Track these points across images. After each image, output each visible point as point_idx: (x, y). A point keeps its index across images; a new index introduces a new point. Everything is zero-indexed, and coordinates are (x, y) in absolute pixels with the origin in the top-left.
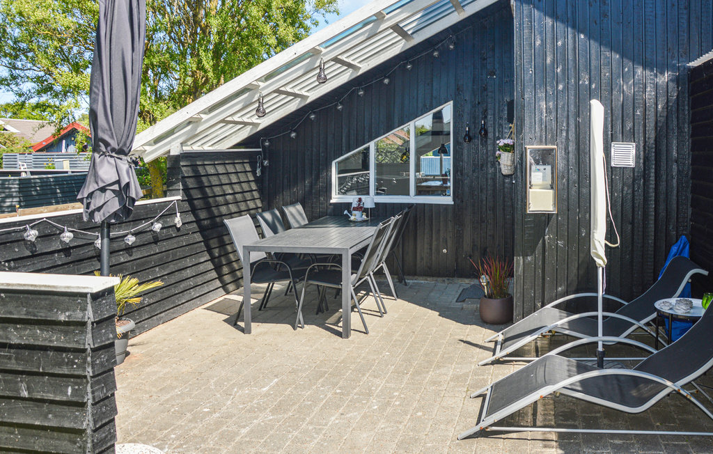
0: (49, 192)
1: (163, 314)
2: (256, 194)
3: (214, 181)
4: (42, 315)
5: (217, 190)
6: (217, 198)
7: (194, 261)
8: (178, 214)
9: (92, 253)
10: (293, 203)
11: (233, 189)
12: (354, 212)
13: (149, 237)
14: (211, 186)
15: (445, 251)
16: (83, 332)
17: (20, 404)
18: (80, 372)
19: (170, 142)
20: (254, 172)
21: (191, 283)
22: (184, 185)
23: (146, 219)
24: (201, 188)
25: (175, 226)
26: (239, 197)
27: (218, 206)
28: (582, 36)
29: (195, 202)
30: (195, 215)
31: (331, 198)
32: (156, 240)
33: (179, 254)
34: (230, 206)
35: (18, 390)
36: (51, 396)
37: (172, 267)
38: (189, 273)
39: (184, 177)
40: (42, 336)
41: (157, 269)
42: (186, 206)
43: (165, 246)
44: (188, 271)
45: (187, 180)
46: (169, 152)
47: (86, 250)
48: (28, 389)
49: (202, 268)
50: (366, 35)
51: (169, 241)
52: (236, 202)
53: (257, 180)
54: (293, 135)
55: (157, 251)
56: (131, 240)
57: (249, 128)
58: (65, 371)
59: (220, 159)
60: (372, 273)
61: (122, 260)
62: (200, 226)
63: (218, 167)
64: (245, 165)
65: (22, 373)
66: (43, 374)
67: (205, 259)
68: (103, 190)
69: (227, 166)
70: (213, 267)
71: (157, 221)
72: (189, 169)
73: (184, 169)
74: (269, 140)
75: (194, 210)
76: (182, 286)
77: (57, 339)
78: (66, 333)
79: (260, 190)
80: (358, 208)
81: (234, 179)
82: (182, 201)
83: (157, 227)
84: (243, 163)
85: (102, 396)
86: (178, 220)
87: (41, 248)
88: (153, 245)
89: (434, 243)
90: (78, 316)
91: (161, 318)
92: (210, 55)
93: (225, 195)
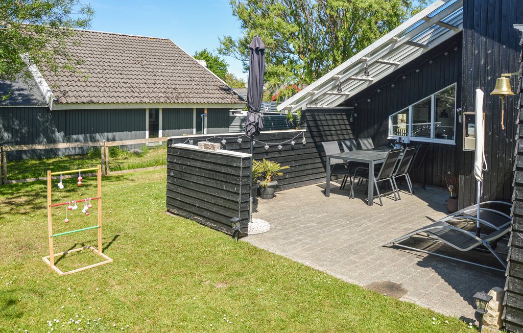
0: (268, 124)
1: (295, 184)
2: (350, 132)
3: (324, 123)
4: (230, 164)
5: (326, 128)
6: (326, 132)
7: (312, 161)
8: (304, 138)
9: (263, 151)
10: (366, 138)
11: (335, 128)
12: (396, 145)
13: (289, 147)
14: (323, 126)
15: (449, 172)
16: (240, 170)
17: (224, 192)
18: (238, 183)
19: (302, 104)
20: (348, 119)
21: (311, 172)
22: (308, 124)
23: (288, 139)
24: (317, 126)
25: (303, 143)
26: (339, 132)
27: (326, 136)
28: (504, 47)
29: (314, 133)
30: (313, 139)
31: (388, 136)
32: (293, 149)
33: (305, 157)
34: (334, 136)
35: (223, 187)
36: (231, 190)
37: (301, 163)
38: (309, 167)
39: (307, 121)
40: (230, 171)
41: (293, 162)
42: (309, 135)
43: (297, 152)
44: (309, 166)
45: (309, 122)
46: (301, 108)
47: (261, 149)
48: (226, 187)
49: (316, 165)
50: (388, 50)
51: (299, 150)
52: (337, 135)
53: (350, 124)
54: (369, 100)
55: (293, 154)
56: (280, 147)
57: (345, 97)
58: (234, 182)
59: (328, 112)
60: (393, 177)
61: (277, 156)
62: (315, 145)
63: (327, 116)
64: (343, 116)
65: (225, 182)
66: (229, 183)
67: (318, 161)
68: (250, 124)
69: (332, 116)
70: (323, 166)
71: (293, 140)
72: (310, 117)
73: (308, 117)
74: (358, 103)
75: (313, 137)
76: (306, 172)
77: (233, 172)
78: (235, 170)
79: (352, 129)
80: (400, 143)
81: (336, 123)
82: (307, 132)
83: (293, 143)
84: (342, 115)
85: (244, 192)
86: (304, 141)
87: (243, 146)
88: (292, 151)
89: (443, 167)
90: (238, 165)
91: (294, 185)
92: (339, 52)
93: (330, 131)
